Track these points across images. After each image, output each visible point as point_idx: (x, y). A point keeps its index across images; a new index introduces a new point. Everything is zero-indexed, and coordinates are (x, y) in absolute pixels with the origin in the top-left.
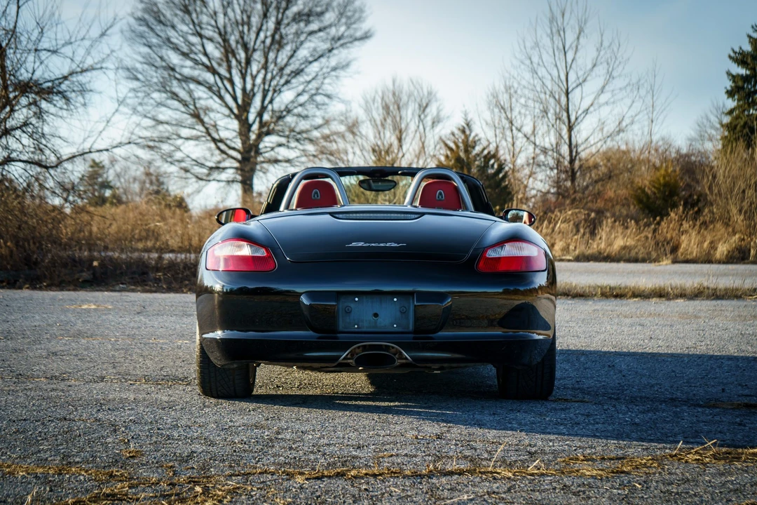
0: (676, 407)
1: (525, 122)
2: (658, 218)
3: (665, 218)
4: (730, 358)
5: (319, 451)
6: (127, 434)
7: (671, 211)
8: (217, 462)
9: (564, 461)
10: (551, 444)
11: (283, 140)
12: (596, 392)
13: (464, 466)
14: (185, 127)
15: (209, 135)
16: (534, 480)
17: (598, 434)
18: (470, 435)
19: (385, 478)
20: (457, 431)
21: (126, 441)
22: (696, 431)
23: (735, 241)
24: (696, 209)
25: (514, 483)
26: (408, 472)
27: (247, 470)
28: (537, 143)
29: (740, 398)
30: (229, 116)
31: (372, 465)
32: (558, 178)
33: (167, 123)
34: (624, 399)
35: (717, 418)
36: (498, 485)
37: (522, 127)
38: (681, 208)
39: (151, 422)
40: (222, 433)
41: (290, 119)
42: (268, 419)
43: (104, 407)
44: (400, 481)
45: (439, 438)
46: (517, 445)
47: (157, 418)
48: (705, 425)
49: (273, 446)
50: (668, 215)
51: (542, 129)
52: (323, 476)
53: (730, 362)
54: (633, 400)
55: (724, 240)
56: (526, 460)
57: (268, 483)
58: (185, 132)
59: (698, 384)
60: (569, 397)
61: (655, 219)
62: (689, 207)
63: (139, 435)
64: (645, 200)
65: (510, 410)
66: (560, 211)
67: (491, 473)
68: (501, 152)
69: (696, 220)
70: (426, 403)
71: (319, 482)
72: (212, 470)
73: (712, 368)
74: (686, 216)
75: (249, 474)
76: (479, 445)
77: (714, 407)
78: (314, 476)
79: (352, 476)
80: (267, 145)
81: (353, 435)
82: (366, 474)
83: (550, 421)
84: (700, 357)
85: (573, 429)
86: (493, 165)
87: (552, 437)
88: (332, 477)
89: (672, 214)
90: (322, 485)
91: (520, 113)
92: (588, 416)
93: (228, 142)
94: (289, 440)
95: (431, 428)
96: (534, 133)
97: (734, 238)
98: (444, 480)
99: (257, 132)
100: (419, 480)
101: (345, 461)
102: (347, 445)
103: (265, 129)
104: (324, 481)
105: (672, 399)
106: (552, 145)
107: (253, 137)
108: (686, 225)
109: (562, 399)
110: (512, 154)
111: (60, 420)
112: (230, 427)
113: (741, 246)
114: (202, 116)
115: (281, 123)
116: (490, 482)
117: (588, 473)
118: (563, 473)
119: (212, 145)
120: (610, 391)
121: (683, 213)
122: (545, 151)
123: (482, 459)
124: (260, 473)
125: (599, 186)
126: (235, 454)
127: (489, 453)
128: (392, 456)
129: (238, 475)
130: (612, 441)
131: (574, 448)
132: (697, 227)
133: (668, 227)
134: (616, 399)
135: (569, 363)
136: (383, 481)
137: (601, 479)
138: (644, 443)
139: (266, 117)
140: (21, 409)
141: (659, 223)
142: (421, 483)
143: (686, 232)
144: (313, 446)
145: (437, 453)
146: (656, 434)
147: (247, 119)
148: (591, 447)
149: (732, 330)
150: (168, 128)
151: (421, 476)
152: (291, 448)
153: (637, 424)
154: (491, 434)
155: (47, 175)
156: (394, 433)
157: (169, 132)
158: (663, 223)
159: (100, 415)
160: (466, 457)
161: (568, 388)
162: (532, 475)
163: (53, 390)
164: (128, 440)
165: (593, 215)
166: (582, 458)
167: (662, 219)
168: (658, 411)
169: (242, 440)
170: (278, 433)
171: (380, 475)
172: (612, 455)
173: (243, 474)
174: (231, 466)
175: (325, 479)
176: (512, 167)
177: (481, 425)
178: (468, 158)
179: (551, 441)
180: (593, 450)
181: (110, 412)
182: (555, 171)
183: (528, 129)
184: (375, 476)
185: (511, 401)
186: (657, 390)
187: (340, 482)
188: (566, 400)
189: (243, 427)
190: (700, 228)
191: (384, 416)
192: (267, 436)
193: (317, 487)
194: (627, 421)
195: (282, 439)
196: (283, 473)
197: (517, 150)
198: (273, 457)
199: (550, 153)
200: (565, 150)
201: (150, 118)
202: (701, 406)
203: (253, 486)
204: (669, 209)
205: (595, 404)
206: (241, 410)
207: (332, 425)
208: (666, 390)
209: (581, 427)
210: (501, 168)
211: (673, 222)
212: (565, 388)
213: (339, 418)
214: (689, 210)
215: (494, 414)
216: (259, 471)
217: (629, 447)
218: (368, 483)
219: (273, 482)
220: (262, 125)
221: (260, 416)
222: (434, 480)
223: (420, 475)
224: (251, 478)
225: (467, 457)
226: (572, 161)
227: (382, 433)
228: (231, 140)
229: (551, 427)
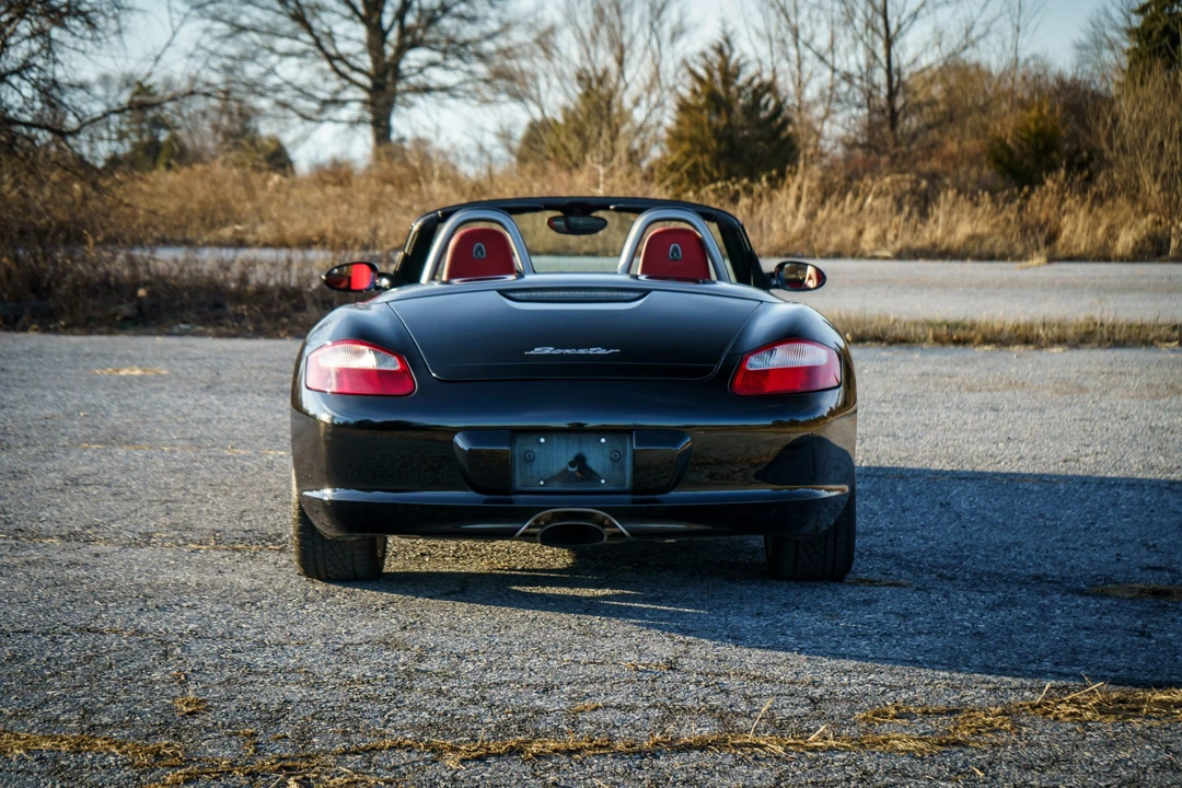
0: (1043, 594)
1: (818, 31)
2: (1026, 189)
3: (1037, 189)
4: (1133, 484)
5: (484, 699)
6: (185, 662)
7: (1047, 176)
8: (323, 723)
9: (864, 719)
10: (846, 679)
11: (437, 56)
12: (920, 562)
13: (707, 729)
14: (282, 36)
15: (321, 48)
16: (817, 760)
17: (919, 658)
18: (720, 661)
19: (585, 758)
20: (702, 652)
21: (183, 678)
22: (1074, 651)
23: (1146, 227)
24: (1086, 173)
25: (785, 767)
26: (620, 745)
27: (372, 741)
28: (837, 65)
29: (1144, 575)
30: (351, 18)
31: (566, 728)
32: (870, 121)
33: (255, 30)
34: (964, 580)
35: (1107, 621)
36: (760, 771)
37: (812, 38)
38: (1063, 172)
39: (223, 637)
40: (333, 659)
41: (447, 23)
42: (405, 628)
43: (149, 603)
44: (608, 764)
45: (671, 668)
46: (792, 683)
47: (232, 625)
48: (1088, 636)
49: (412, 688)
50: (1042, 183)
51: (844, 42)
52: (489, 755)
53: (1131, 494)
54: (978, 581)
55: (1129, 224)
56: (806, 715)
57: (402, 769)
58: (282, 44)
59: (1080, 543)
60: (876, 576)
61: (1021, 190)
62: (1075, 168)
63: (203, 664)
64: (1006, 158)
65: (785, 605)
66: (873, 179)
67: (752, 745)
68: (780, 79)
69: (1086, 192)
70: (653, 591)
71: (481, 767)
72: (315, 740)
73: (1102, 507)
74: (1070, 185)
75: (374, 749)
76: (733, 683)
77: (1104, 595)
78: (474, 754)
79: (533, 754)
80: (413, 63)
81: (537, 662)
82: (556, 751)
83: (847, 628)
84: (1084, 481)
85: (883, 647)
86: (766, 105)
87: (850, 664)
88: (503, 755)
89: (1049, 183)
90: (487, 772)
91: (810, 17)
92: (904, 616)
93: (351, 60)
94: (436, 674)
95: (661, 646)
96: (832, 48)
97: (1144, 221)
98: (677, 761)
99: (395, 43)
100: (637, 762)
101: (524, 721)
102: (528, 686)
103: (408, 39)
104: (489, 765)
105: (1037, 577)
106: (860, 68)
107: (390, 51)
108: (1069, 203)
109: (865, 581)
110: (797, 82)
111: (80, 630)
112: (345, 645)
113: (1155, 234)
114: (309, 19)
115: (433, 29)
116: (748, 765)
117: (901, 746)
118: (863, 746)
119: (326, 65)
120: (941, 560)
121: (1066, 179)
122: (848, 77)
123: (737, 715)
124: (390, 748)
125: (934, 134)
126: (351, 705)
127: (748, 698)
128: (596, 709)
129: (356, 753)
130: (941, 674)
131: (882, 689)
132: (1087, 204)
133: (1040, 205)
134: (950, 579)
135: (878, 497)
136: (581, 763)
137: (922, 759)
138: (989, 677)
139: (410, 20)
140: (20, 608)
141: (1027, 197)
142: (640, 768)
143: (1070, 211)
144: (475, 687)
145: (668, 702)
146: (1010, 658)
147: (379, 23)
148: (909, 687)
149: (1136, 418)
150: (255, 37)
151: (642, 754)
152: (440, 692)
153: (980, 635)
154: (753, 658)
155: (63, 145)
156: (602, 657)
157: (256, 44)
158: (1034, 197)
159: (143, 621)
160: (712, 710)
161: (876, 555)
162: (814, 750)
163: (72, 564)
164: (186, 676)
165: (924, 184)
166: (893, 712)
167: (1032, 190)
168: (1015, 605)
169: (364, 676)
170: (420, 659)
171: (578, 751)
172: (942, 705)
173: (365, 751)
174: (345, 733)
175: (491, 760)
176: (797, 103)
177: (737, 639)
178: (728, 93)
179: (846, 672)
180: (911, 693)
181: (159, 613)
182: (866, 111)
183: (822, 42)
184: (569, 753)
185: (786, 583)
186: (1015, 559)
187: (516, 767)
188: (872, 583)
189: (366, 646)
190: (1092, 205)
191: (587, 619)
192: (403, 665)
193: (478, 777)
194: (967, 628)
195: (426, 672)
196: (426, 747)
197: (806, 76)
198: (411, 711)
199: (857, 82)
200: (880, 76)
201: (225, 22)
202: (1081, 593)
203: (378, 775)
204: (1044, 175)
205: (918, 589)
206: (365, 607)
207: (505, 640)
208: (1029, 556)
209: (894, 641)
210: (779, 108)
211: (1050, 195)
212: (871, 554)
213: (519, 623)
214: (1076, 174)
215: (758, 614)
216: (389, 742)
217: (968, 687)
218: (558, 768)
219: (410, 768)
220: (404, 31)
221: (393, 621)
222: (661, 762)
223: (640, 752)
224: (376, 758)
225: (714, 711)
226: (892, 95)
227: (583, 657)
228: (355, 57)
229: (845, 643)
